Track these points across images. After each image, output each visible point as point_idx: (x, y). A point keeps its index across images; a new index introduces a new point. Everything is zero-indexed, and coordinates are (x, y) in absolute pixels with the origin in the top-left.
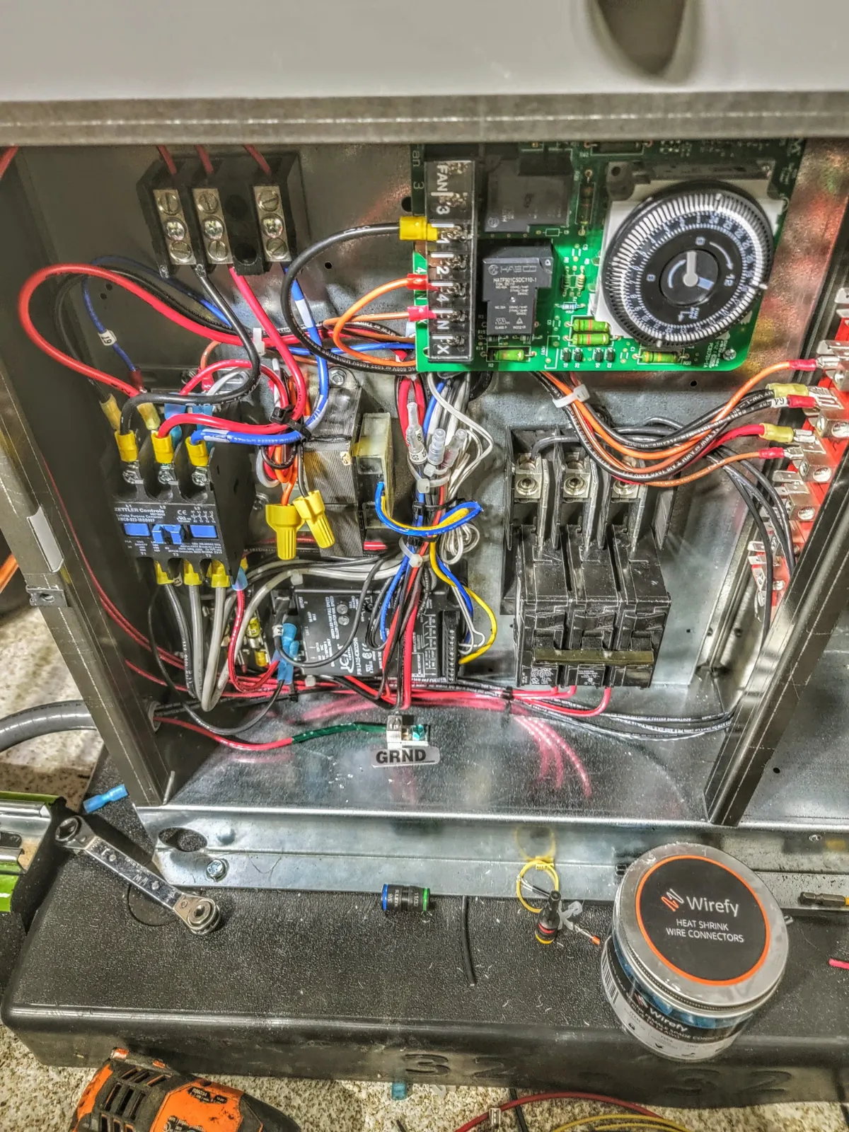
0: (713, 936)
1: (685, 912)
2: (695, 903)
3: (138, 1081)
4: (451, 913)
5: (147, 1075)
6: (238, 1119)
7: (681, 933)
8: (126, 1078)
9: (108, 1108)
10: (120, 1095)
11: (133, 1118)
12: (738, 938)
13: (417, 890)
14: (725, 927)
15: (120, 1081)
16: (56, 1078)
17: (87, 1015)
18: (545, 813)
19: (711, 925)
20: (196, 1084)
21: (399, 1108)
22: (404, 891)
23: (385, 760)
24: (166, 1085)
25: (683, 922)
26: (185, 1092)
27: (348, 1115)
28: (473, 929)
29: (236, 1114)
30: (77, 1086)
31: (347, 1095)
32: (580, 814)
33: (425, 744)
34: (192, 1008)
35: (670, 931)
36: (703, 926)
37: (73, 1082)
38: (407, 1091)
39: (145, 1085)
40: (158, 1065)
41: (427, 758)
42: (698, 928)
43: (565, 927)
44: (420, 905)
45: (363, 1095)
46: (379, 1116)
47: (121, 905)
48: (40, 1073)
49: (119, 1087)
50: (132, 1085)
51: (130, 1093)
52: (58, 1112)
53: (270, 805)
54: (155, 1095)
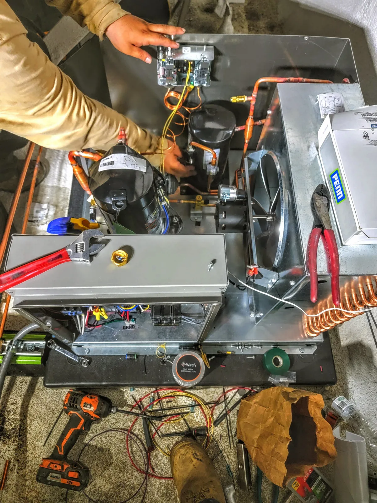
0: (190, 372)
1: (185, 367)
2: (188, 365)
3: (76, 396)
4: (142, 359)
5: (78, 394)
6: (98, 401)
7: (184, 371)
8: (74, 395)
9: (71, 402)
10: (73, 399)
11: (76, 403)
12: (194, 372)
13: (134, 355)
14: (193, 369)
15: (72, 396)
16: (56, 392)
17: (63, 384)
18: (161, 341)
19: (190, 369)
20: (88, 395)
21: (132, 393)
22: (131, 355)
23: (125, 329)
24: (83, 396)
25: (185, 369)
26: (86, 397)
27: (121, 395)
28: (146, 362)
29: (98, 400)
30: (61, 393)
31: (121, 391)
32: (169, 341)
33: (134, 323)
34: (86, 381)
35: (182, 371)
36: (188, 369)
37: (60, 392)
38: (134, 389)
39: (78, 396)
40: (80, 392)
41: (135, 327)
42: (187, 370)
43: (166, 361)
44: (134, 358)
45: (124, 390)
46: (128, 395)
47: (66, 360)
48: (52, 391)
49: (72, 397)
50: (75, 397)
51: (75, 398)
52: (58, 398)
53: (98, 341)
54: (80, 398)
